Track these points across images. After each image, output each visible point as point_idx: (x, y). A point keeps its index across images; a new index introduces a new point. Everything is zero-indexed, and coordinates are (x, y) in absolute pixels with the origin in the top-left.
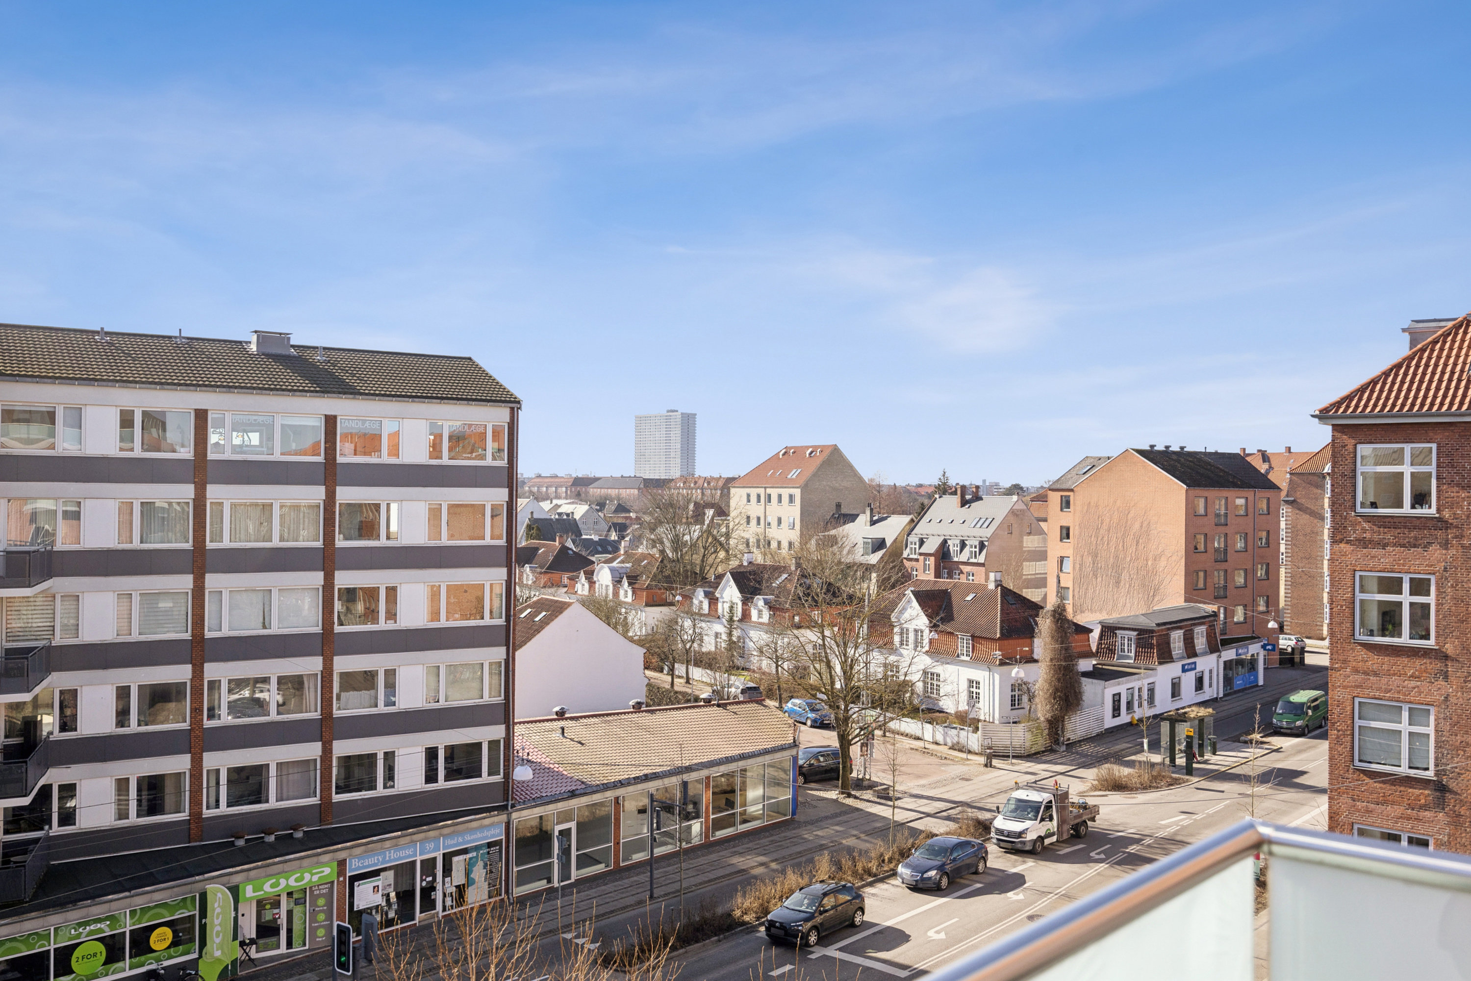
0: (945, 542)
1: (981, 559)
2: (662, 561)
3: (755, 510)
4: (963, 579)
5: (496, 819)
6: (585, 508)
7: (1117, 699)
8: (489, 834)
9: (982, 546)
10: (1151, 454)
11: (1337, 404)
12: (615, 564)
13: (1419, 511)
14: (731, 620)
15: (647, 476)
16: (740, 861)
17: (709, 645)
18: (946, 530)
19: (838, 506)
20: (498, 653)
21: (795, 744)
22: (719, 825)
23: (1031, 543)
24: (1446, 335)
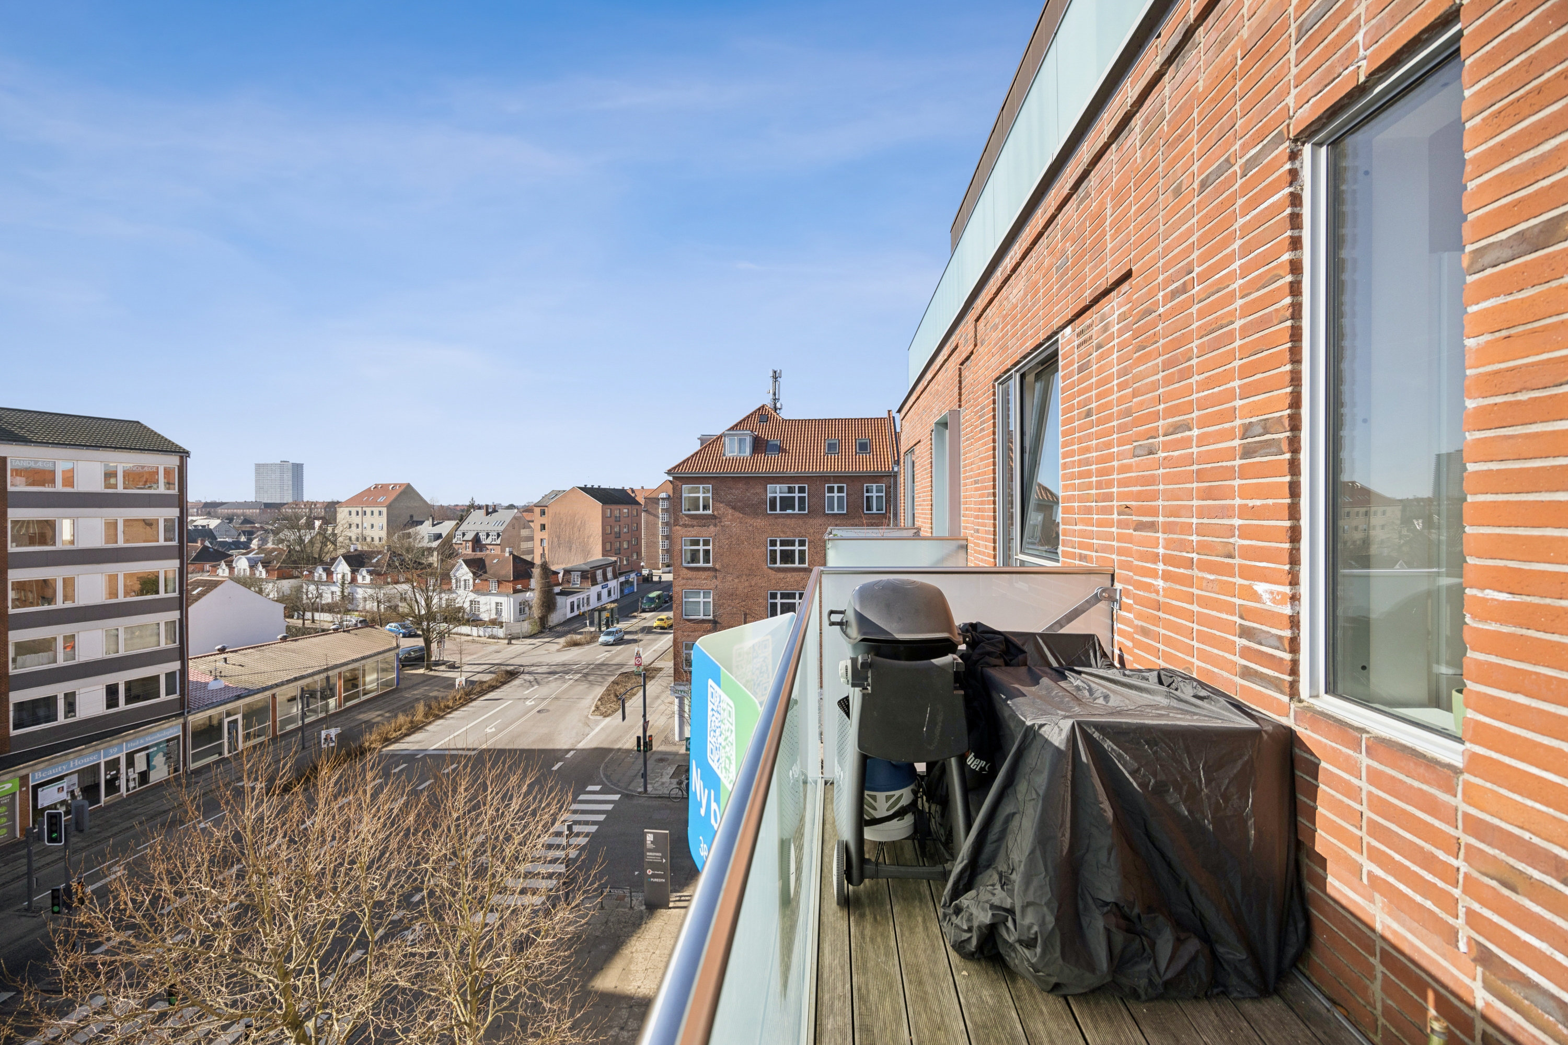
0: (477, 534)
1: (498, 542)
2: (289, 552)
3: (356, 520)
4: (488, 552)
5: (174, 723)
6: (219, 521)
7: (572, 604)
8: (168, 733)
9: (498, 535)
10: (585, 489)
11: (674, 468)
12: (250, 555)
13: (706, 512)
14: (343, 584)
15: (265, 501)
16: (363, 717)
17: (327, 599)
18: (478, 528)
19: (412, 517)
20: (175, 615)
21: (398, 647)
22: (347, 699)
23: (525, 533)
24: (714, 441)
